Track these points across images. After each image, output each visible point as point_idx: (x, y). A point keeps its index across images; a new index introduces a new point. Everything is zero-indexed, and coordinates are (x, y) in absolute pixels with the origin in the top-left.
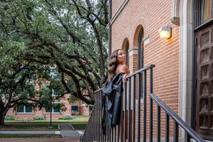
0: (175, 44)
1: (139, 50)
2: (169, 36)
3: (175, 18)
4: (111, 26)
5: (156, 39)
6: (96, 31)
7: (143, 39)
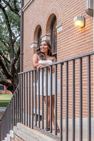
0: (88, 33)
1: (51, 36)
2: (82, 25)
3: (89, 9)
4: (23, 13)
5: (70, 28)
6: (6, 17)
7: (57, 27)
